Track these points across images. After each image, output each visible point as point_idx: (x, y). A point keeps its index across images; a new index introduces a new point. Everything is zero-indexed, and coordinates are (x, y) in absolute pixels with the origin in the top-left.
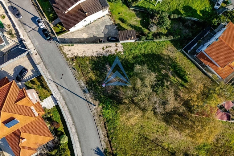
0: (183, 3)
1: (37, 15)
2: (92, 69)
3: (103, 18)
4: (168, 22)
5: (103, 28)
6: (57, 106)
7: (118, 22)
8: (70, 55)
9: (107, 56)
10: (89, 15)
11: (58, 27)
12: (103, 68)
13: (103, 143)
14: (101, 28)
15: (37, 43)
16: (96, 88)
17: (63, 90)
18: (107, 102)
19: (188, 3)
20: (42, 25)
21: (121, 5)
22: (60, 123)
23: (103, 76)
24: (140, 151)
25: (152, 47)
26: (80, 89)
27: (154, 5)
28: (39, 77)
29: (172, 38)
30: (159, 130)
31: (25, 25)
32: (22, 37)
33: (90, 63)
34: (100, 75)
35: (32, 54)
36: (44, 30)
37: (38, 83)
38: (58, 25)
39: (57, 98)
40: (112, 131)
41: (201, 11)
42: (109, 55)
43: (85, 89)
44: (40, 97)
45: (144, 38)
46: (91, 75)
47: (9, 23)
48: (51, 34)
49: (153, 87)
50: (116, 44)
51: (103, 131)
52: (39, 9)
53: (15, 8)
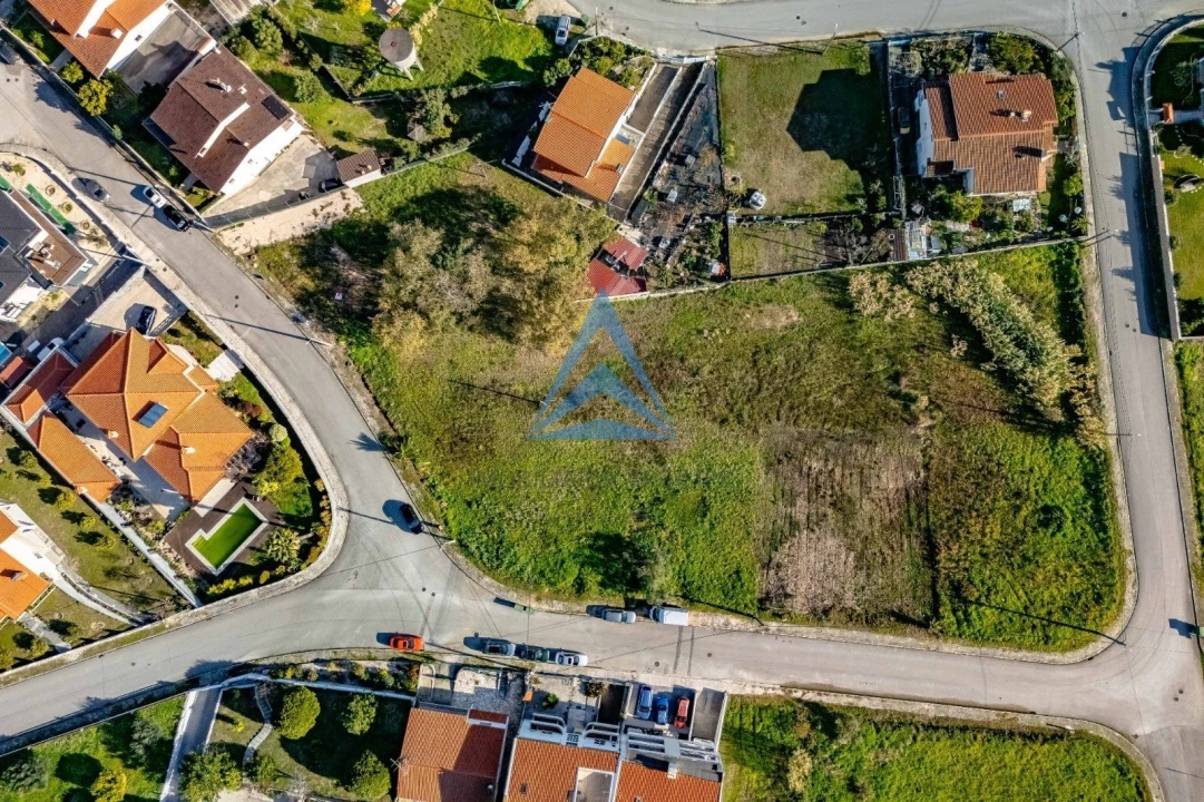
0: (477, 54)
1: (141, 181)
2: (300, 267)
3: (296, 144)
4: (445, 110)
5: (301, 167)
6: (246, 372)
7: (334, 142)
8: (241, 250)
9: (329, 228)
10: (252, 145)
11: (196, 193)
12: (326, 259)
13: (372, 422)
14: (297, 168)
15: (159, 245)
16: (321, 307)
17: (247, 332)
18: (355, 331)
19: (491, 50)
20: (161, 201)
21: (330, 101)
22: (262, 404)
23: (331, 276)
24: (461, 417)
25: (430, 178)
26: (285, 317)
27: (407, 78)
28: (188, 319)
29: (465, 143)
30: (494, 359)
31: (122, 210)
32: (121, 239)
33: (293, 255)
34: (323, 275)
35: (155, 271)
36: (168, 210)
37: (187, 331)
38: (195, 189)
39: (240, 353)
40: (385, 390)
41: (527, 61)
42: (333, 224)
43: (296, 313)
44: (199, 361)
45: (399, 161)
46: (304, 280)
47: (85, 217)
48: (185, 215)
49: (433, 260)
50: (343, 194)
51: (362, 395)
52: (143, 167)
53: (88, 180)
